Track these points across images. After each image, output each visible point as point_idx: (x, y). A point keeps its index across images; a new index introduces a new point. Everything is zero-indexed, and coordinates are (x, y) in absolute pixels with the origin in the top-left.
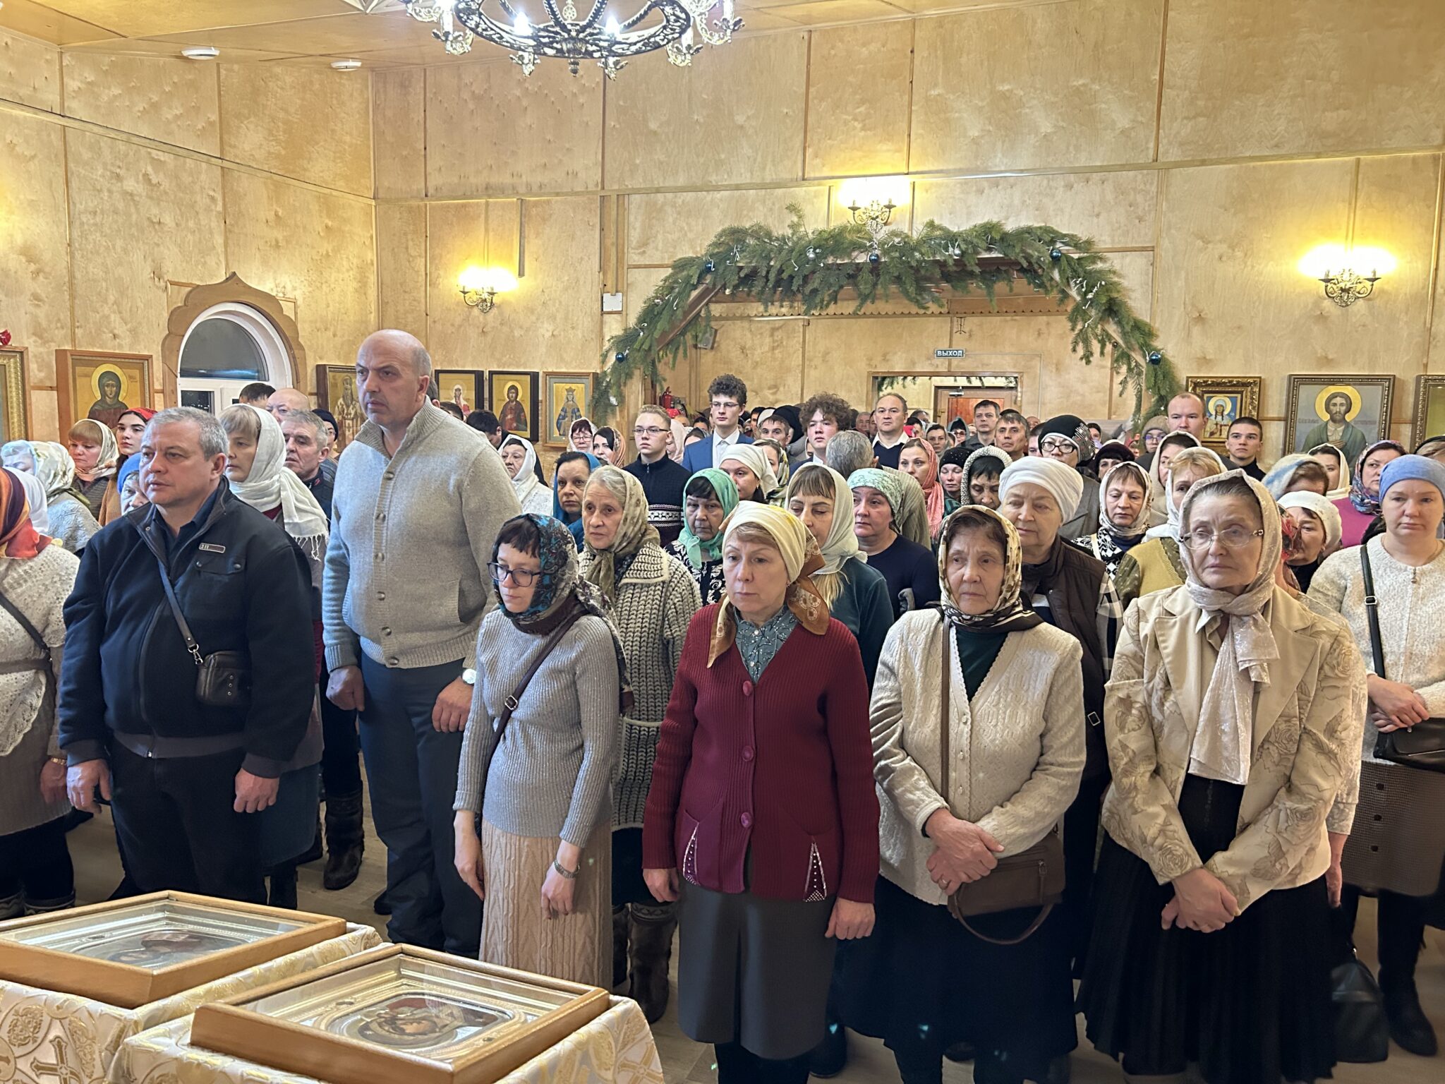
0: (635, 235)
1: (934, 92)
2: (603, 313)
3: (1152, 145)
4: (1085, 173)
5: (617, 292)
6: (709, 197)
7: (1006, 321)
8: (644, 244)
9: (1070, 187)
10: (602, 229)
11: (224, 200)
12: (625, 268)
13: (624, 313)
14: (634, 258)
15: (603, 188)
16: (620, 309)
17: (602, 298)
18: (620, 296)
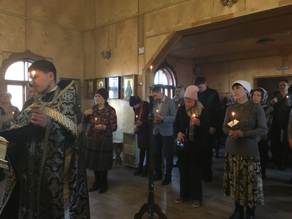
0: (147, 26)
2: (139, 54)
5: (142, 47)
6: (170, 7)
8: (150, 29)
10: (138, 27)
11: (26, 28)
12: (145, 38)
13: (144, 53)
14: (148, 34)
15: (139, 13)
16: (143, 52)
17: (138, 50)
18: (143, 48)
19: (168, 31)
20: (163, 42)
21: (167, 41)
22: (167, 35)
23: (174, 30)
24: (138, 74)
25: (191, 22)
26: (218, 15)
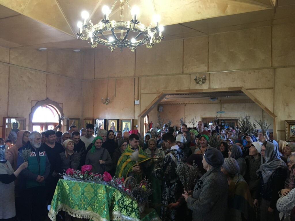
0: (142, 86)
1: (214, 52)
2: (135, 105)
3: (270, 63)
4: (254, 70)
6: (160, 77)
7: (235, 105)
8: (145, 89)
9: (250, 73)
10: (134, 85)
11: (47, 81)
12: (140, 94)
14: (142, 91)
15: (135, 76)
16: (139, 104)
17: (134, 101)
18: (139, 101)
19: (158, 92)
20: (155, 99)
21: (158, 99)
22: (158, 95)
23: (163, 92)
24: (133, 119)
25: (175, 89)
26: (193, 89)
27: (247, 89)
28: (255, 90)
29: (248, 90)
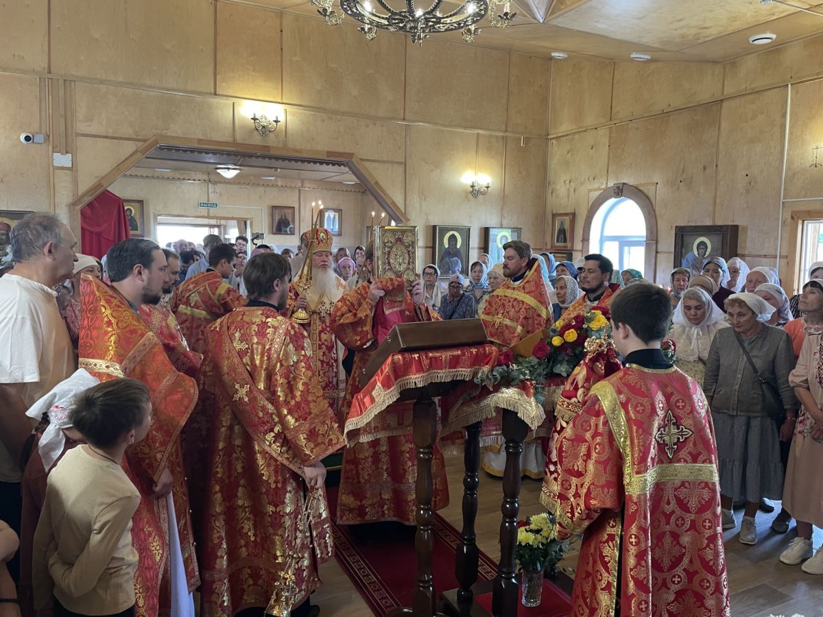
0: (81, 111)
1: (295, 59)
2: (53, 167)
3: (402, 111)
4: (374, 119)
7: (241, 188)
8: (89, 120)
9: (367, 126)
12: (74, 135)
13: (74, 168)
14: (82, 127)
15: (50, 72)
16: (69, 166)
18: (69, 155)
19: (140, 138)
20: (130, 156)
22: (142, 145)
23: (156, 140)
25: (194, 136)
27: (362, 160)
28: (376, 165)
29: (364, 162)
